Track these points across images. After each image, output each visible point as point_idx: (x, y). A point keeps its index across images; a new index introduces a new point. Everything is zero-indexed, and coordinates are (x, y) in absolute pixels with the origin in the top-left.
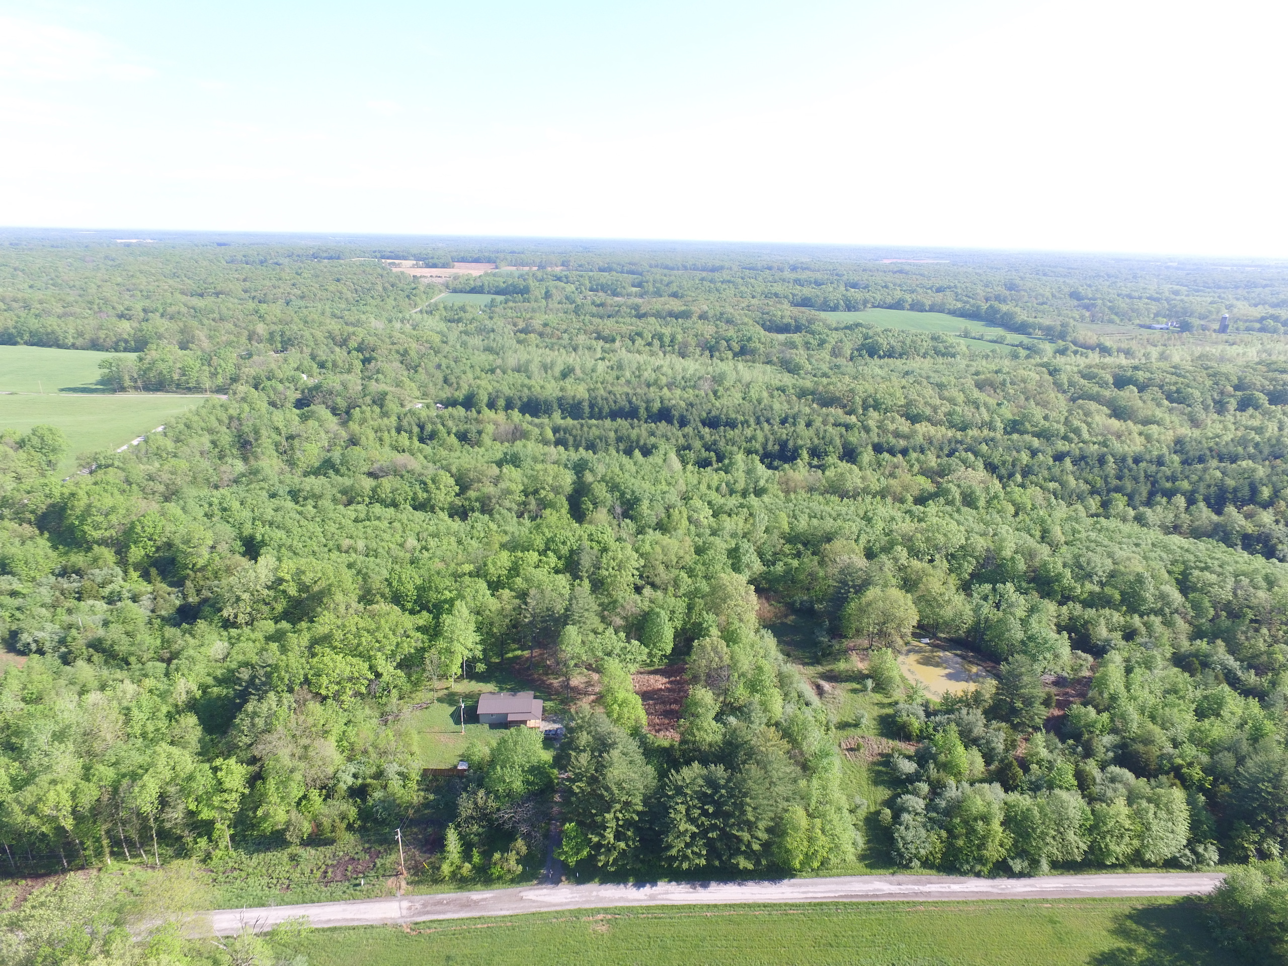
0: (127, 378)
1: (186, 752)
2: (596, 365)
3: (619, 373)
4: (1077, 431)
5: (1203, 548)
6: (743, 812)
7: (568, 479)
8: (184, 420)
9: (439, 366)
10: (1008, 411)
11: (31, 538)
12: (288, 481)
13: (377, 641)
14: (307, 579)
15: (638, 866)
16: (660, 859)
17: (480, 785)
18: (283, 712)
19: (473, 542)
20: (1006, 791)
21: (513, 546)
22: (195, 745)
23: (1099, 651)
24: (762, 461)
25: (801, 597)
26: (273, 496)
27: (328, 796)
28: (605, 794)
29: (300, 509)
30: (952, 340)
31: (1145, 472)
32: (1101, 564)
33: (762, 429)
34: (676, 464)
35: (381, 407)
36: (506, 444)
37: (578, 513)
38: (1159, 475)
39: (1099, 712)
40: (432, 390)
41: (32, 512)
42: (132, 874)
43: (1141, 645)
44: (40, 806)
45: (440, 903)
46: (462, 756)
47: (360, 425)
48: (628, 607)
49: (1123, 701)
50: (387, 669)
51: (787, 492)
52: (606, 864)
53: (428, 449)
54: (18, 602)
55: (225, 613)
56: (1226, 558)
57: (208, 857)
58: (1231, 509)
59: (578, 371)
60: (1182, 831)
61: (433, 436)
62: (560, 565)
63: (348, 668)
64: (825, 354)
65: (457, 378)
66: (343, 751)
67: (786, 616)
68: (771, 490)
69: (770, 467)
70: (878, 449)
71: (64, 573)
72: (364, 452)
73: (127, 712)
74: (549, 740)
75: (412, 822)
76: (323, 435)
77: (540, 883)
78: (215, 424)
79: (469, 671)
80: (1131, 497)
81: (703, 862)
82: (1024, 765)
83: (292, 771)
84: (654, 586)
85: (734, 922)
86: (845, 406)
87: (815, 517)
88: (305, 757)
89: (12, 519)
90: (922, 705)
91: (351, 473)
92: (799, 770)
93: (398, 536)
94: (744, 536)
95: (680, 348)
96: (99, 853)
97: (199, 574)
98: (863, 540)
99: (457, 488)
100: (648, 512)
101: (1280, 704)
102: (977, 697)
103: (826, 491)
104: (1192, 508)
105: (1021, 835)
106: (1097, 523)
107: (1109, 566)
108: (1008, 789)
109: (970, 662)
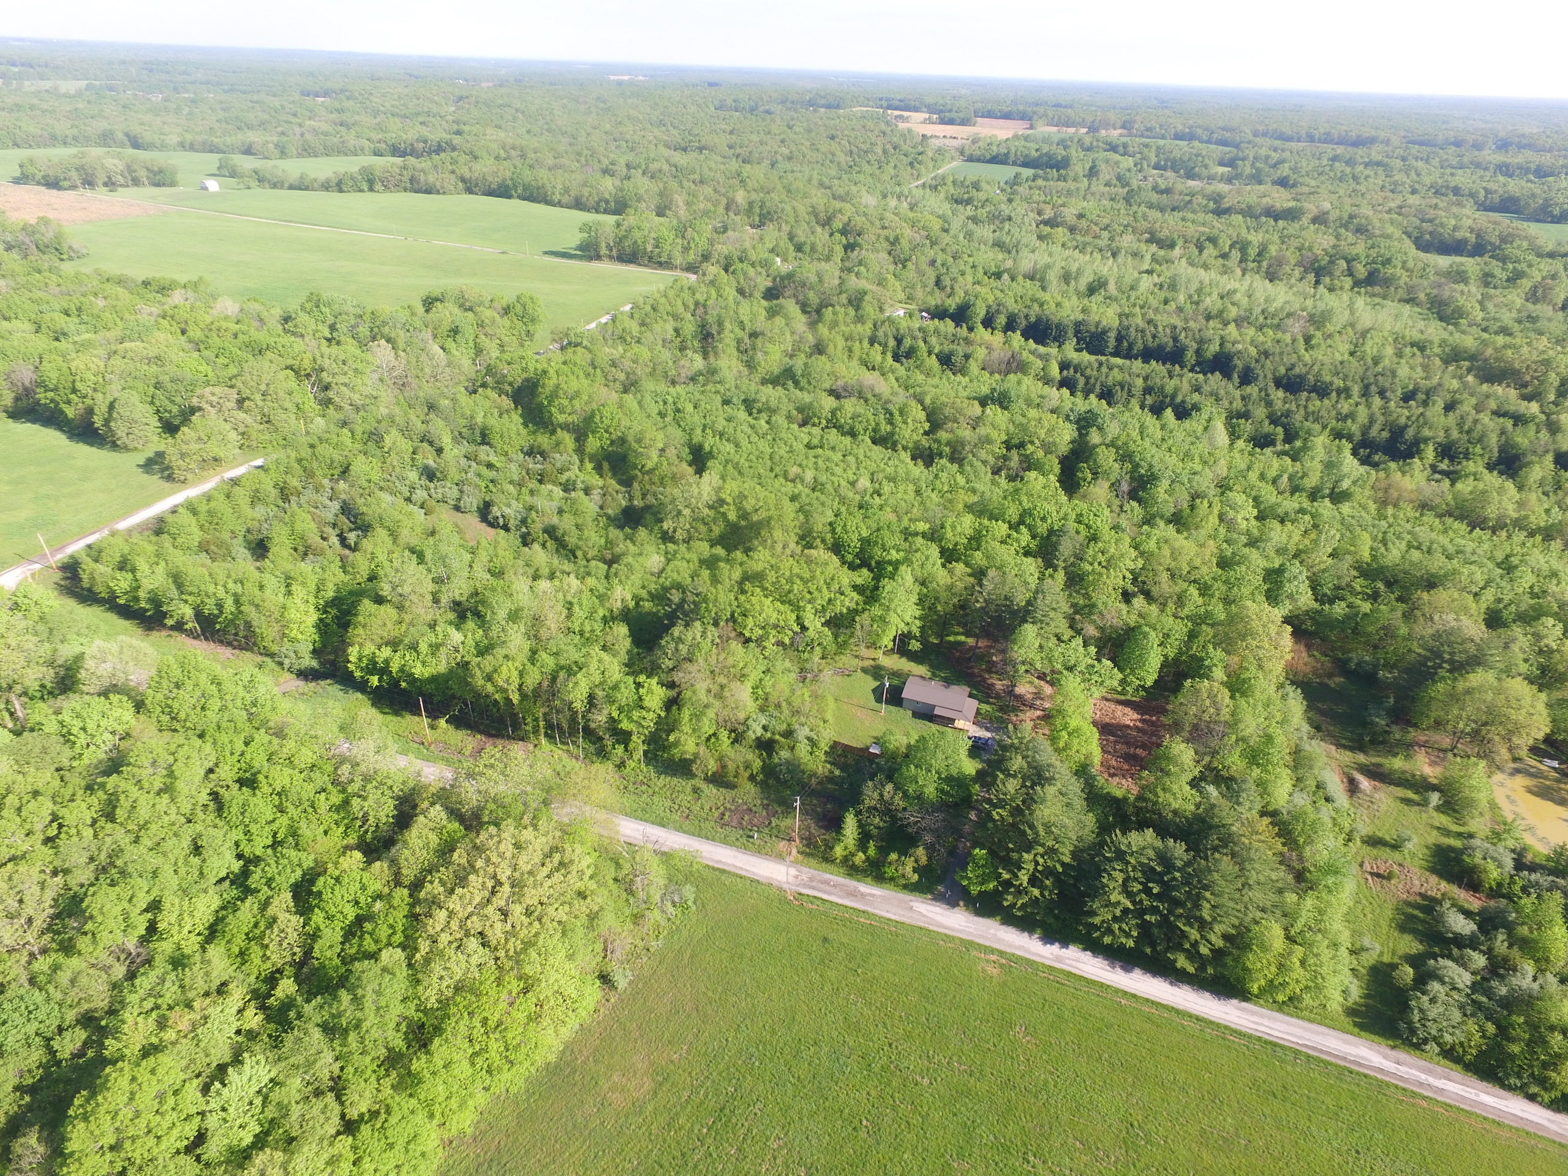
0: (603, 245)
1: (615, 661)
2: (1138, 280)
3: (1169, 295)
6: (1198, 907)
7: (1066, 435)
8: (651, 301)
9: (933, 263)
11: (508, 411)
12: (744, 388)
13: (810, 592)
14: (749, 505)
15: (1050, 920)
16: (1079, 922)
17: (890, 778)
18: (706, 645)
19: (933, 496)
21: (981, 510)
22: (624, 657)
24: (1355, 453)
25: (1361, 655)
26: (726, 402)
27: (735, 741)
28: (1029, 831)
29: (753, 422)
33: (1369, 406)
34: (1222, 436)
35: (857, 308)
36: (997, 376)
37: (1070, 482)
40: (919, 293)
41: (511, 384)
42: (560, 759)
44: (495, 676)
45: (827, 882)
46: (878, 738)
47: (831, 329)
48: (1108, 616)
50: (814, 624)
51: (1383, 503)
52: (1013, 906)
53: (901, 370)
54: (492, 474)
55: (665, 526)
57: (621, 765)
59: (1112, 287)
61: (910, 353)
62: (1033, 545)
63: (775, 615)
64: (1516, 298)
65: (953, 279)
66: (757, 699)
67: (1330, 676)
68: (1357, 497)
69: (1365, 461)
71: (530, 452)
72: (829, 364)
73: (569, 606)
74: (977, 748)
75: (813, 793)
76: (788, 336)
77: (935, 899)
78: (681, 309)
79: (901, 646)
81: (1131, 943)
83: (706, 706)
84: (1148, 595)
85: (1153, 1023)
86: (1525, 385)
87: (1418, 548)
88: (719, 696)
89: (493, 388)
90: (1513, 851)
91: (811, 388)
92: (1290, 878)
93: (850, 472)
94: (1295, 556)
95: (1270, 266)
96: (536, 731)
97: (646, 477)
98: (1489, 596)
99: (927, 425)
100: (1164, 497)
103: (1449, 513)
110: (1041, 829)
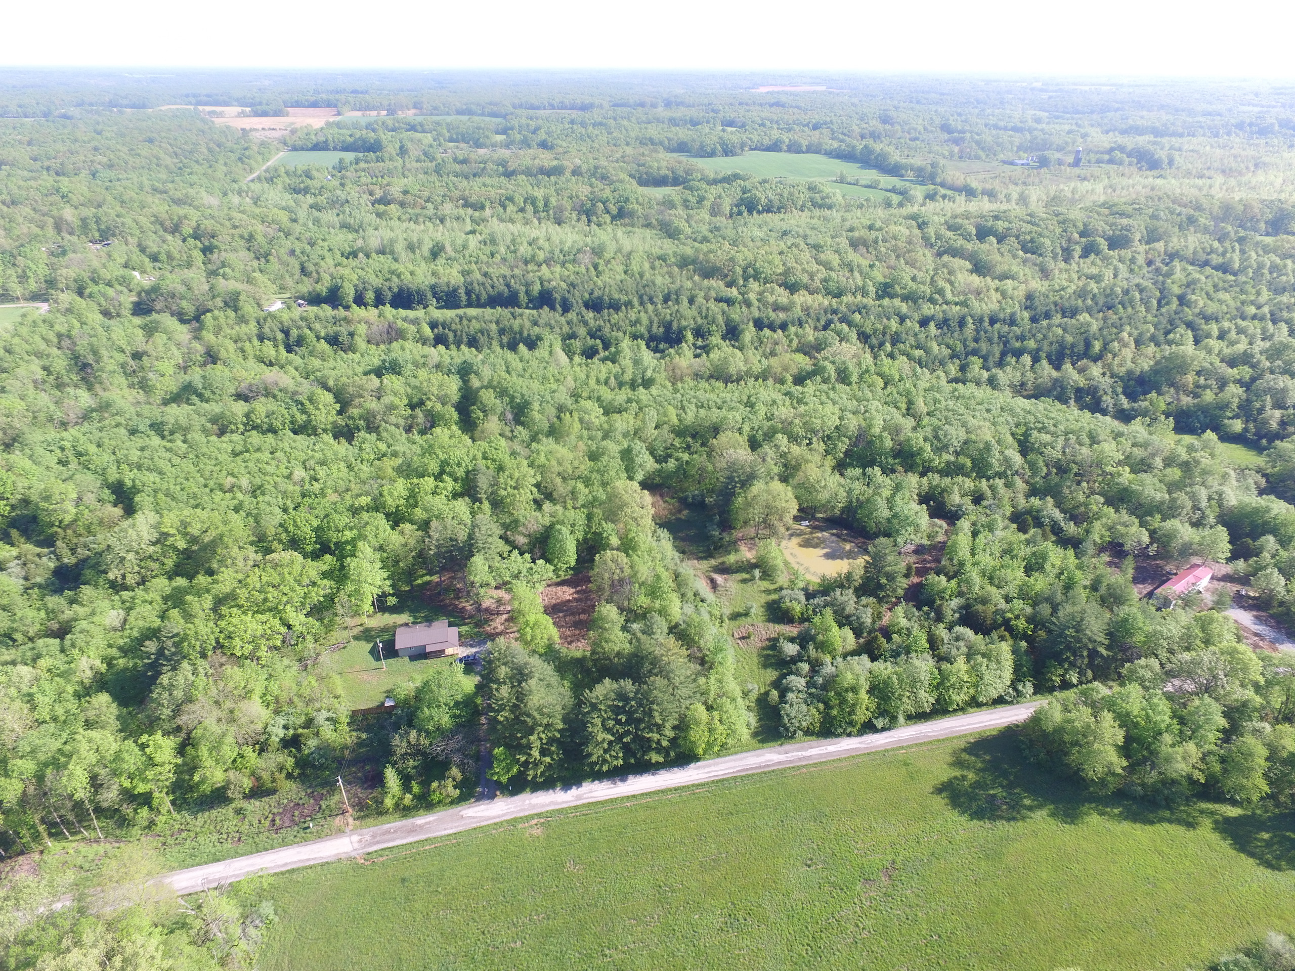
1: (107, 733)
2: (467, 241)
3: (493, 249)
4: (941, 292)
5: (1043, 408)
6: (651, 716)
7: (453, 386)
9: (292, 252)
10: (879, 275)
12: (146, 413)
13: (284, 595)
14: (195, 530)
15: (564, 773)
16: (583, 765)
17: (410, 725)
18: (201, 681)
19: (364, 467)
20: (872, 661)
21: (407, 471)
22: (115, 724)
23: (952, 517)
24: (648, 347)
25: (693, 491)
26: (133, 432)
27: (262, 751)
28: (528, 720)
29: (169, 445)
30: (827, 189)
31: (999, 333)
32: (956, 435)
33: (646, 312)
34: (563, 357)
35: (236, 309)
36: (382, 347)
37: (468, 424)
38: (1011, 335)
39: (949, 579)
40: (289, 282)
42: (77, 852)
43: (986, 507)
45: (388, 832)
46: (388, 691)
47: (216, 334)
48: (530, 526)
49: (968, 567)
50: (298, 619)
51: (674, 381)
52: (535, 776)
53: (297, 360)
55: (111, 576)
56: (1060, 417)
57: (152, 824)
58: (1068, 366)
59: (448, 249)
60: (1008, 675)
61: (300, 342)
62: (458, 487)
63: (260, 627)
64: (705, 215)
65: (316, 264)
66: (267, 706)
67: (680, 511)
68: (658, 380)
69: (656, 350)
70: (759, 324)
72: (226, 370)
73: (30, 699)
74: (470, 665)
75: (350, 763)
76: (174, 349)
77: (478, 800)
78: (43, 346)
79: (380, 604)
80: (985, 358)
81: (621, 762)
82: (887, 633)
83: (224, 735)
84: (553, 500)
85: (651, 808)
87: (702, 407)
88: (232, 720)
90: (803, 589)
91: (217, 397)
92: (699, 667)
93: (282, 467)
94: (635, 434)
95: (555, 214)
96: (36, 837)
97: (69, 532)
98: (746, 428)
99: (338, 406)
100: (539, 416)
101: (1091, 550)
102: (849, 576)
103: (711, 377)
104: (1036, 365)
105: (882, 699)
106: (955, 390)
107: (963, 435)
108: (873, 659)
109: (844, 540)
110: (535, 714)
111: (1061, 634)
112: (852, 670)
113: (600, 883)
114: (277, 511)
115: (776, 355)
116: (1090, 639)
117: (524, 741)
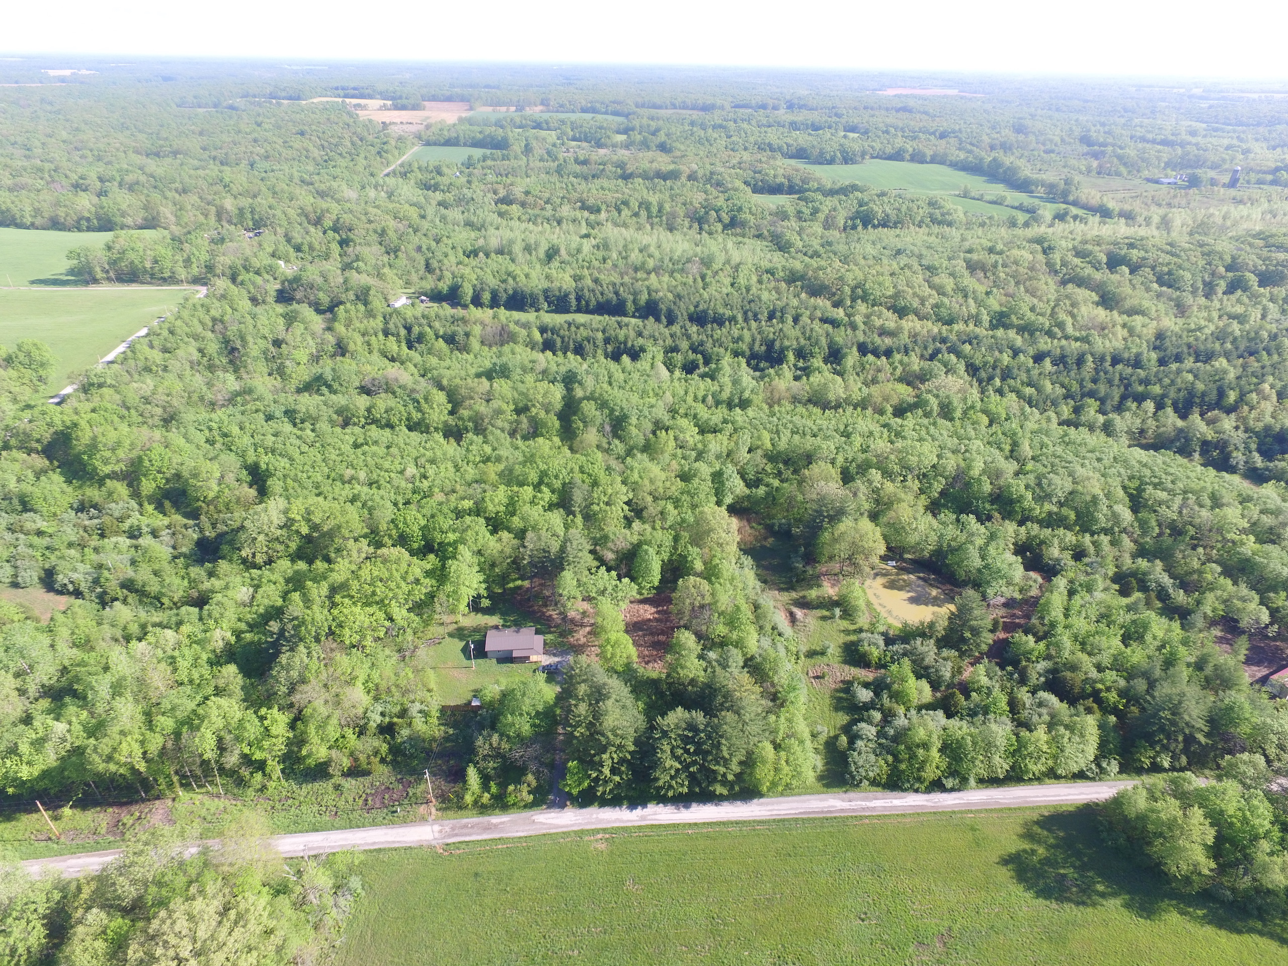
0: (98, 269)
1: (233, 701)
2: (581, 245)
3: (606, 254)
4: (1061, 325)
5: (1162, 461)
6: (720, 751)
7: (557, 393)
8: (167, 325)
9: (419, 249)
10: (994, 304)
11: (44, 471)
12: (282, 400)
13: (391, 590)
14: (317, 518)
15: (631, 793)
16: (650, 788)
17: (493, 727)
18: (314, 665)
19: (469, 469)
20: (947, 718)
21: (509, 478)
22: (239, 694)
23: (1049, 571)
24: (748, 364)
25: (780, 519)
26: (269, 418)
27: (360, 734)
28: (602, 739)
29: (299, 433)
30: (949, 206)
31: (1121, 374)
32: (1061, 485)
33: (749, 329)
34: (663, 372)
35: (366, 304)
36: (494, 349)
37: (568, 434)
38: (1134, 378)
39: (1038, 640)
40: (414, 277)
41: (38, 441)
42: (202, 804)
43: (1087, 565)
44: (116, 756)
45: (465, 826)
46: (476, 691)
47: (347, 326)
48: (619, 542)
49: (1060, 629)
50: (400, 613)
51: (771, 404)
52: (604, 793)
53: (416, 357)
54: (45, 542)
55: (244, 554)
56: (1180, 473)
57: (263, 788)
58: (1195, 418)
59: (563, 252)
60: (1091, 750)
61: (420, 338)
62: (555, 498)
63: (367, 620)
64: (817, 228)
65: (440, 261)
66: (368, 692)
67: (765, 539)
68: (756, 402)
69: (756, 369)
70: (863, 349)
71: (81, 508)
72: (354, 364)
73: (172, 661)
74: (551, 674)
76: (309, 339)
77: (549, 807)
78: (199, 329)
79: (475, 606)
80: (1103, 401)
81: (686, 790)
82: (966, 689)
83: (328, 716)
84: (642, 519)
85: (711, 838)
86: (834, 294)
87: (797, 433)
88: (338, 704)
89: (19, 448)
90: (883, 634)
91: (344, 389)
92: (771, 704)
93: (396, 462)
94: (728, 456)
95: (668, 220)
96: (170, 785)
97: (212, 507)
98: (840, 459)
99: (449, 406)
100: (636, 433)
101: (1200, 623)
102: (932, 625)
103: (809, 401)
104: (1160, 413)
105: (954, 759)
106: (1066, 435)
107: (1068, 486)
108: (949, 716)
109: (931, 585)
110: (609, 734)
111: (1155, 715)
112: (925, 725)
113: (656, 906)
114: (389, 505)
115: (878, 382)
116: (1187, 724)
117: (597, 759)
